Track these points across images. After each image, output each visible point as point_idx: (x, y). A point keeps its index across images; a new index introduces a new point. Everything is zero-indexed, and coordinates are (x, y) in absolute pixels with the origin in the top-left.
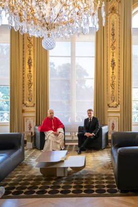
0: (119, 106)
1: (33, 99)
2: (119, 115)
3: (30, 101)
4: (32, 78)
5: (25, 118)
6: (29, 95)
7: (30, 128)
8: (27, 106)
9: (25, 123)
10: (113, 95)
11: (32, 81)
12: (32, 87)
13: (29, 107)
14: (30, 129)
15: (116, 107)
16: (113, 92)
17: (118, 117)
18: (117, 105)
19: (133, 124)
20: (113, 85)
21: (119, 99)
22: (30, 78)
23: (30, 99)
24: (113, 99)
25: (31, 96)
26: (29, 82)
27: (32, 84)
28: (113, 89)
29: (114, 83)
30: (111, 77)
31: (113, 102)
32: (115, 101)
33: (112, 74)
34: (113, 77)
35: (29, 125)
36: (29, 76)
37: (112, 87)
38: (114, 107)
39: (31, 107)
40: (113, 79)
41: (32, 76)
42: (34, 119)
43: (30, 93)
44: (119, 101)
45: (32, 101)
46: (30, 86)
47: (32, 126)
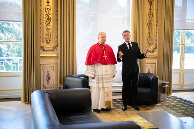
0: (157, 50)
1: (51, 42)
2: (156, 61)
3: (48, 43)
4: (51, 12)
5: (42, 66)
6: (47, 34)
7: (48, 79)
8: (44, 50)
9: (42, 72)
10: (150, 37)
11: (51, 16)
12: (51, 23)
13: (46, 51)
14: (48, 81)
15: (153, 52)
16: (150, 33)
17: (155, 63)
18: (155, 49)
19: (173, 72)
20: (150, 24)
21: (156, 42)
22: (47, 12)
23: (48, 40)
24: (150, 42)
25: (49, 36)
26: (47, 17)
27: (51, 20)
28: (150, 29)
29: (151, 22)
30: (148, 15)
31: (150, 45)
32: (151, 44)
33: (149, 11)
34: (150, 15)
35: (47, 75)
36: (46, 9)
37: (148, 27)
38: (151, 52)
39: (50, 51)
40: (151, 18)
41: (50, 9)
42: (53, 67)
43: (48, 32)
44: (156, 44)
45: (50, 43)
46: (48, 22)
47: (51, 77)
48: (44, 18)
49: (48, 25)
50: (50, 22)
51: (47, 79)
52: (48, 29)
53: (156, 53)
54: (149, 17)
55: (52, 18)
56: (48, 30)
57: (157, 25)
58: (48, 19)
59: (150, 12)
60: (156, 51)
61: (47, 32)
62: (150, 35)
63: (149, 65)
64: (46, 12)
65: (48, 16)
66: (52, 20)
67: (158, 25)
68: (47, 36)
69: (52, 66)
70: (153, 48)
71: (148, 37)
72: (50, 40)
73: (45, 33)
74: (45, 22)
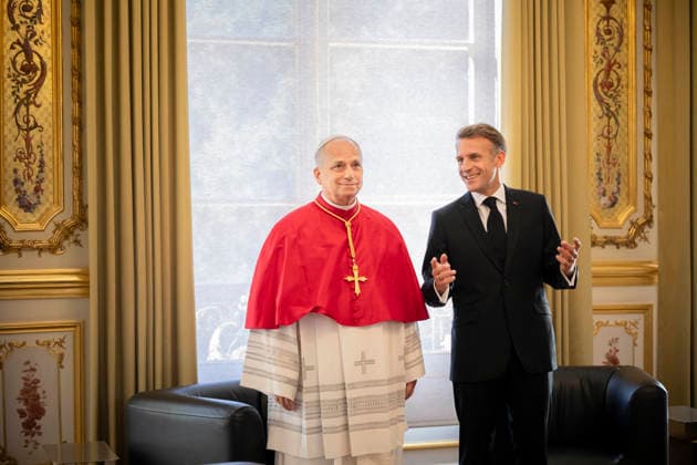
0: (652, 233)
1: (48, 197)
3: (27, 207)
4: (44, 27)
6: (24, 156)
7: (33, 413)
8: (5, 247)
10: (611, 161)
11: (44, 51)
12: (46, 94)
13: (19, 250)
14: (30, 426)
15: (630, 243)
16: (608, 136)
17: (645, 309)
18: (640, 229)
20: (607, 88)
21: (648, 188)
22: (23, 29)
23: (29, 187)
24: (612, 187)
25: (36, 169)
26: (21, 59)
27: (43, 75)
28: (609, 114)
29: (613, 76)
30: (598, 34)
31: (613, 205)
32: (621, 198)
33: (603, 13)
34: (609, 32)
35: (24, 392)
36: (16, 13)
37: (601, 101)
38: (618, 246)
39: (40, 250)
40: (612, 51)
41: (40, 12)
42: (60, 343)
43: (28, 140)
44: (648, 198)
45: (42, 209)
46: (25, 87)
47: (49, 404)
48: (7, 63)
49: (28, 100)
50: (39, 85)
51: (22, 414)
52: (29, 127)
53: (648, 251)
54: (600, 48)
55: (49, 65)
56: (31, 129)
57: (648, 93)
58: (28, 68)
59: (608, 18)
60: (646, 239)
61: (23, 143)
62: (609, 148)
63: (612, 319)
64: (16, 28)
65: (28, 53)
66: (49, 75)
67: (653, 88)
68: (21, 167)
69: (55, 336)
70: (632, 223)
71: (603, 157)
72: (37, 190)
73: (9, 148)
74: (9, 84)
